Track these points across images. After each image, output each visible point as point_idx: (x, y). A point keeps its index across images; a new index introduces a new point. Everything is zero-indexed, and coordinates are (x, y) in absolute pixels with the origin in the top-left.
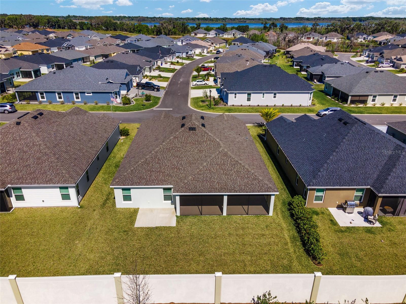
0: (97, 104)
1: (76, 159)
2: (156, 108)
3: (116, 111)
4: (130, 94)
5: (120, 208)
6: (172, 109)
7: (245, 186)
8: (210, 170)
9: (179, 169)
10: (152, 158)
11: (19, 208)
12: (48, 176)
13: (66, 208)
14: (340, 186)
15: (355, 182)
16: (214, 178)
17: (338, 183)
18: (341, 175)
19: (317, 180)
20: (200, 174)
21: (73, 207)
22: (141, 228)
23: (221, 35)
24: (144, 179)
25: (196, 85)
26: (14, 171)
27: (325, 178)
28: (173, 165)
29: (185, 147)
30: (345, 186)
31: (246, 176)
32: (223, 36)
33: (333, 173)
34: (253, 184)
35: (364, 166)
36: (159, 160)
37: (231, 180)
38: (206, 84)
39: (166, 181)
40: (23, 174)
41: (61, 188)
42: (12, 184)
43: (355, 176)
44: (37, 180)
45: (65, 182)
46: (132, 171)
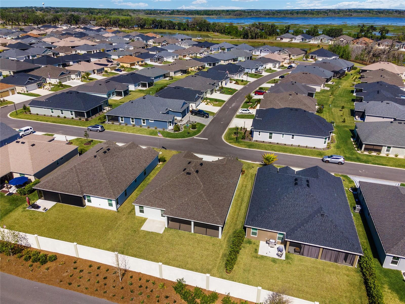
0: (156, 129)
1: (120, 182)
2: (196, 137)
3: (166, 137)
4: (183, 120)
5: (138, 216)
6: (207, 139)
7: (204, 218)
8: (188, 204)
9: (172, 199)
10: (159, 189)
11: (89, 206)
12: (103, 192)
13: (111, 210)
14: (266, 229)
15: (277, 228)
16: (189, 210)
17: (265, 227)
18: (270, 222)
19: (252, 222)
20: (182, 206)
21: (114, 211)
22: (144, 230)
23: (307, 41)
24: (151, 202)
25: (242, 113)
26: (88, 186)
27: (259, 222)
28: (169, 196)
29: (181, 185)
30: (269, 229)
31: (208, 212)
32: (309, 42)
33: (265, 219)
34: (210, 218)
35: (289, 218)
36: (163, 191)
37: (198, 213)
38: (249, 113)
39: (162, 206)
40: (92, 189)
41: (108, 200)
42: (86, 193)
43: (279, 224)
44: (98, 193)
45: (110, 197)
46: (146, 196)
